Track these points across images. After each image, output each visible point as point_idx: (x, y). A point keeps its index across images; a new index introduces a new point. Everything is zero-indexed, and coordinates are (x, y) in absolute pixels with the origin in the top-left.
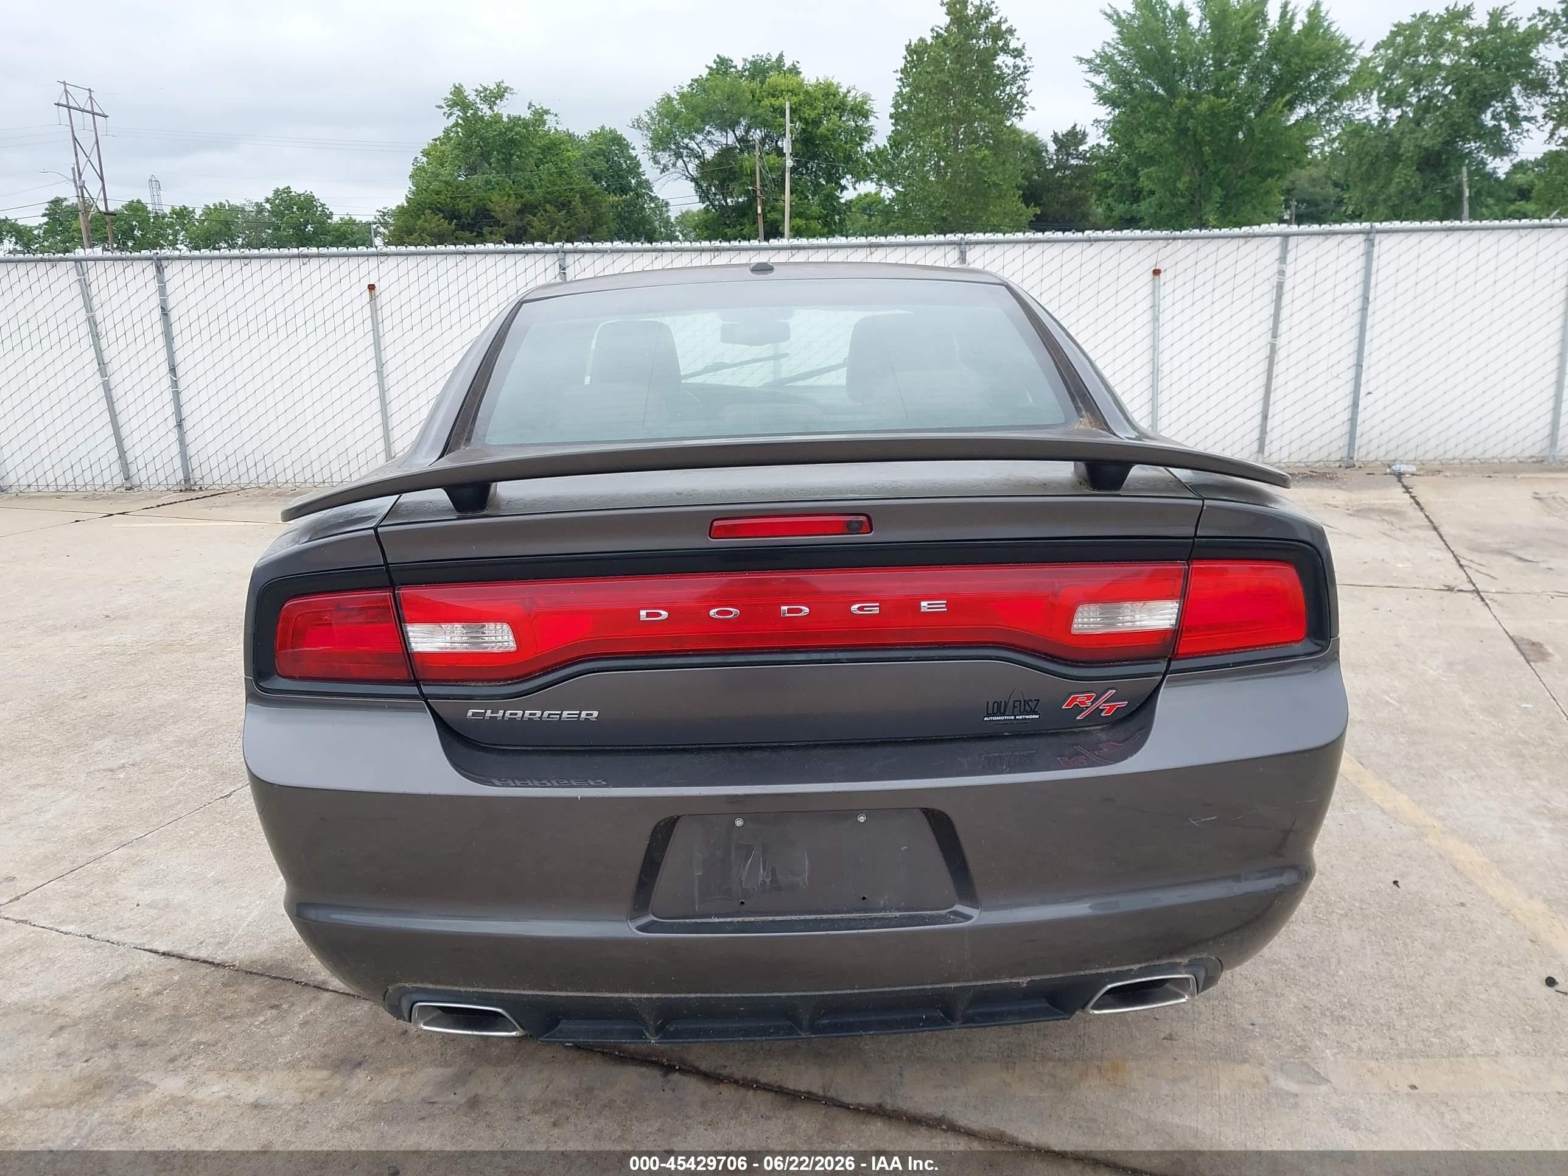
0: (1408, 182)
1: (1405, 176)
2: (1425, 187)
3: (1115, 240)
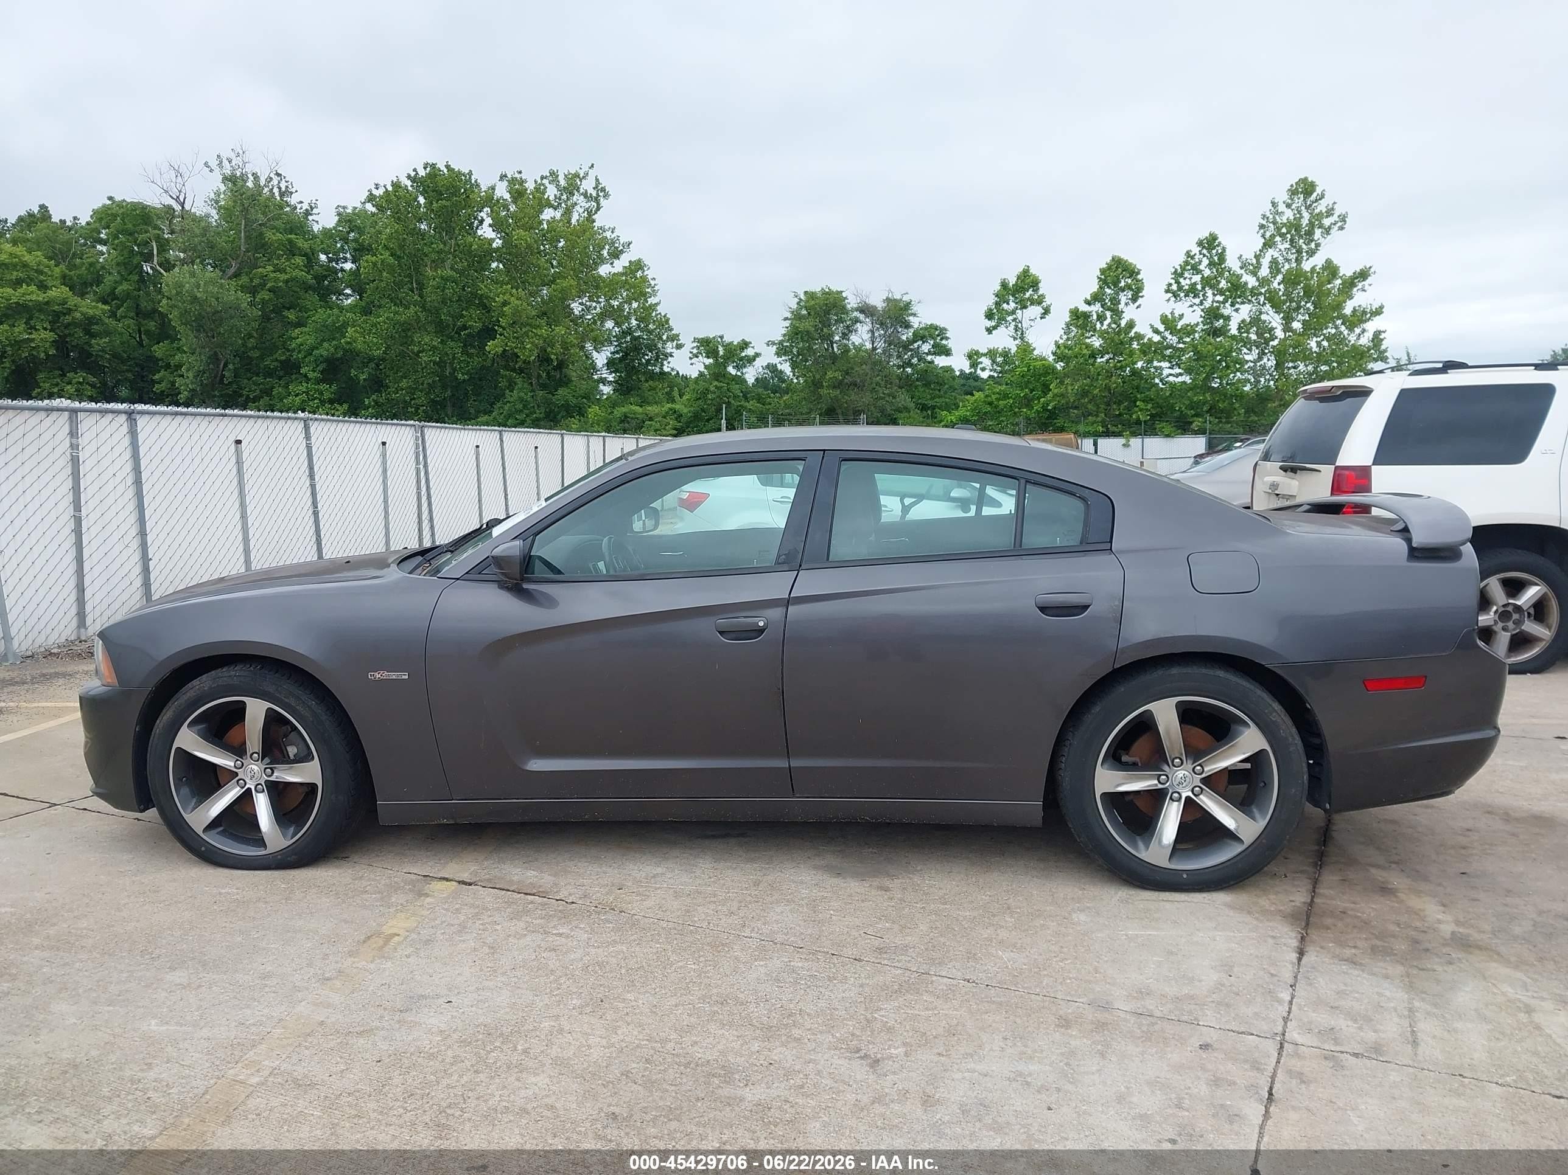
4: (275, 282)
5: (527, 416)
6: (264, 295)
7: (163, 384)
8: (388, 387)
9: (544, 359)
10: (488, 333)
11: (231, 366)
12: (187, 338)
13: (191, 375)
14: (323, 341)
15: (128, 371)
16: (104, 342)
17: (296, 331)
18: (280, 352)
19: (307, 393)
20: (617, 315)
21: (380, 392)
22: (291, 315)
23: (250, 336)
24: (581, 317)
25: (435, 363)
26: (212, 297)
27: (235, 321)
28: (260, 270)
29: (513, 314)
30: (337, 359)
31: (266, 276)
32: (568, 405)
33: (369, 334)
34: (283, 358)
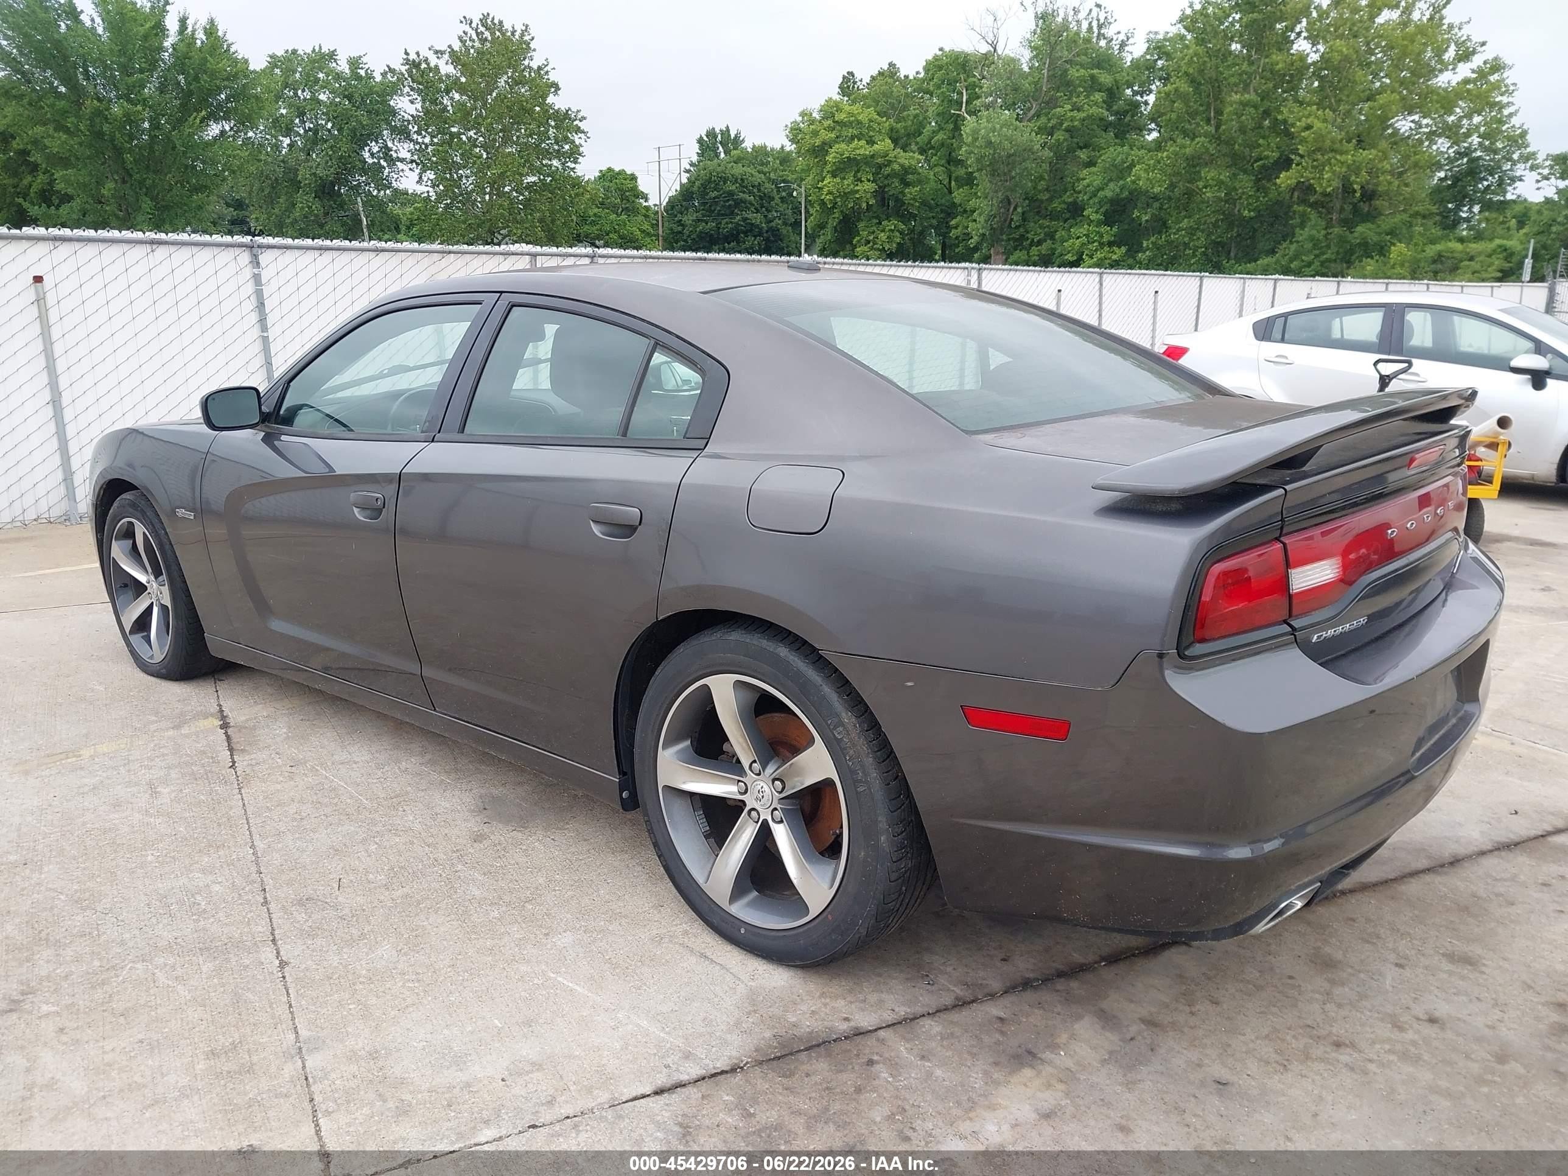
0: (310, 207)
1: (305, 202)
2: (326, 214)
3: (345, 249)
4: (1071, 120)
5: (1317, 256)
6: (1060, 135)
7: (960, 229)
8: (1170, 228)
9: (1347, 189)
10: (1285, 163)
11: (1019, 210)
12: (984, 182)
13: (982, 219)
14: (1111, 180)
15: (933, 217)
16: (916, 191)
17: (1085, 171)
18: (1068, 193)
19: (1087, 236)
20: (1452, 132)
21: (1160, 233)
22: (1083, 155)
23: (1041, 178)
24: (1409, 137)
25: (1220, 199)
26: (1006, 140)
27: (1028, 164)
28: (1058, 109)
29: (1315, 140)
30: (1123, 199)
31: (1064, 116)
32: (1367, 242)
33: (1153, 171)
34: (1070, 200)
